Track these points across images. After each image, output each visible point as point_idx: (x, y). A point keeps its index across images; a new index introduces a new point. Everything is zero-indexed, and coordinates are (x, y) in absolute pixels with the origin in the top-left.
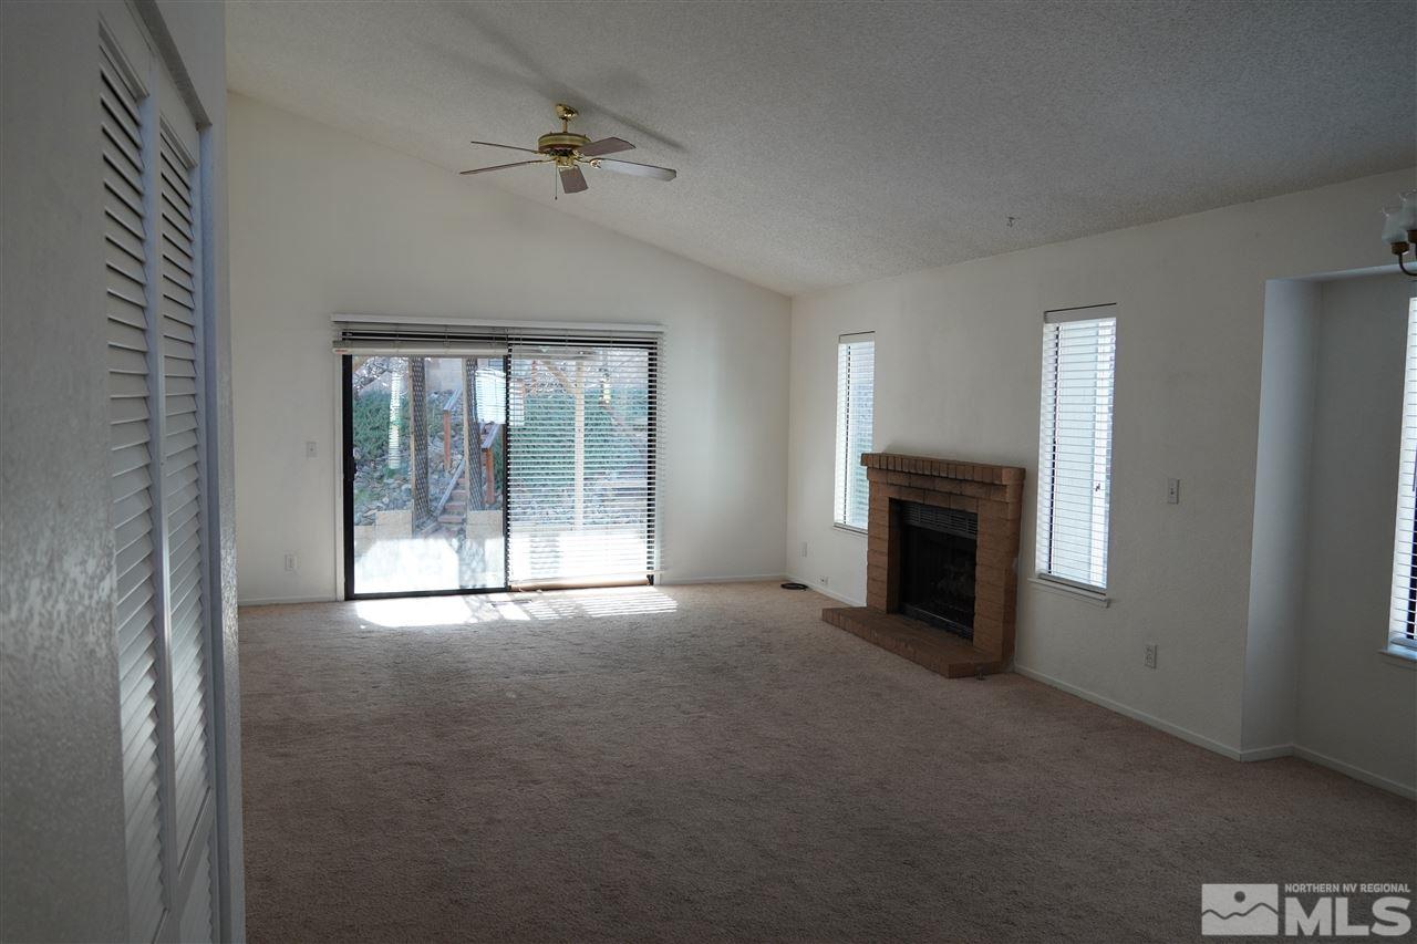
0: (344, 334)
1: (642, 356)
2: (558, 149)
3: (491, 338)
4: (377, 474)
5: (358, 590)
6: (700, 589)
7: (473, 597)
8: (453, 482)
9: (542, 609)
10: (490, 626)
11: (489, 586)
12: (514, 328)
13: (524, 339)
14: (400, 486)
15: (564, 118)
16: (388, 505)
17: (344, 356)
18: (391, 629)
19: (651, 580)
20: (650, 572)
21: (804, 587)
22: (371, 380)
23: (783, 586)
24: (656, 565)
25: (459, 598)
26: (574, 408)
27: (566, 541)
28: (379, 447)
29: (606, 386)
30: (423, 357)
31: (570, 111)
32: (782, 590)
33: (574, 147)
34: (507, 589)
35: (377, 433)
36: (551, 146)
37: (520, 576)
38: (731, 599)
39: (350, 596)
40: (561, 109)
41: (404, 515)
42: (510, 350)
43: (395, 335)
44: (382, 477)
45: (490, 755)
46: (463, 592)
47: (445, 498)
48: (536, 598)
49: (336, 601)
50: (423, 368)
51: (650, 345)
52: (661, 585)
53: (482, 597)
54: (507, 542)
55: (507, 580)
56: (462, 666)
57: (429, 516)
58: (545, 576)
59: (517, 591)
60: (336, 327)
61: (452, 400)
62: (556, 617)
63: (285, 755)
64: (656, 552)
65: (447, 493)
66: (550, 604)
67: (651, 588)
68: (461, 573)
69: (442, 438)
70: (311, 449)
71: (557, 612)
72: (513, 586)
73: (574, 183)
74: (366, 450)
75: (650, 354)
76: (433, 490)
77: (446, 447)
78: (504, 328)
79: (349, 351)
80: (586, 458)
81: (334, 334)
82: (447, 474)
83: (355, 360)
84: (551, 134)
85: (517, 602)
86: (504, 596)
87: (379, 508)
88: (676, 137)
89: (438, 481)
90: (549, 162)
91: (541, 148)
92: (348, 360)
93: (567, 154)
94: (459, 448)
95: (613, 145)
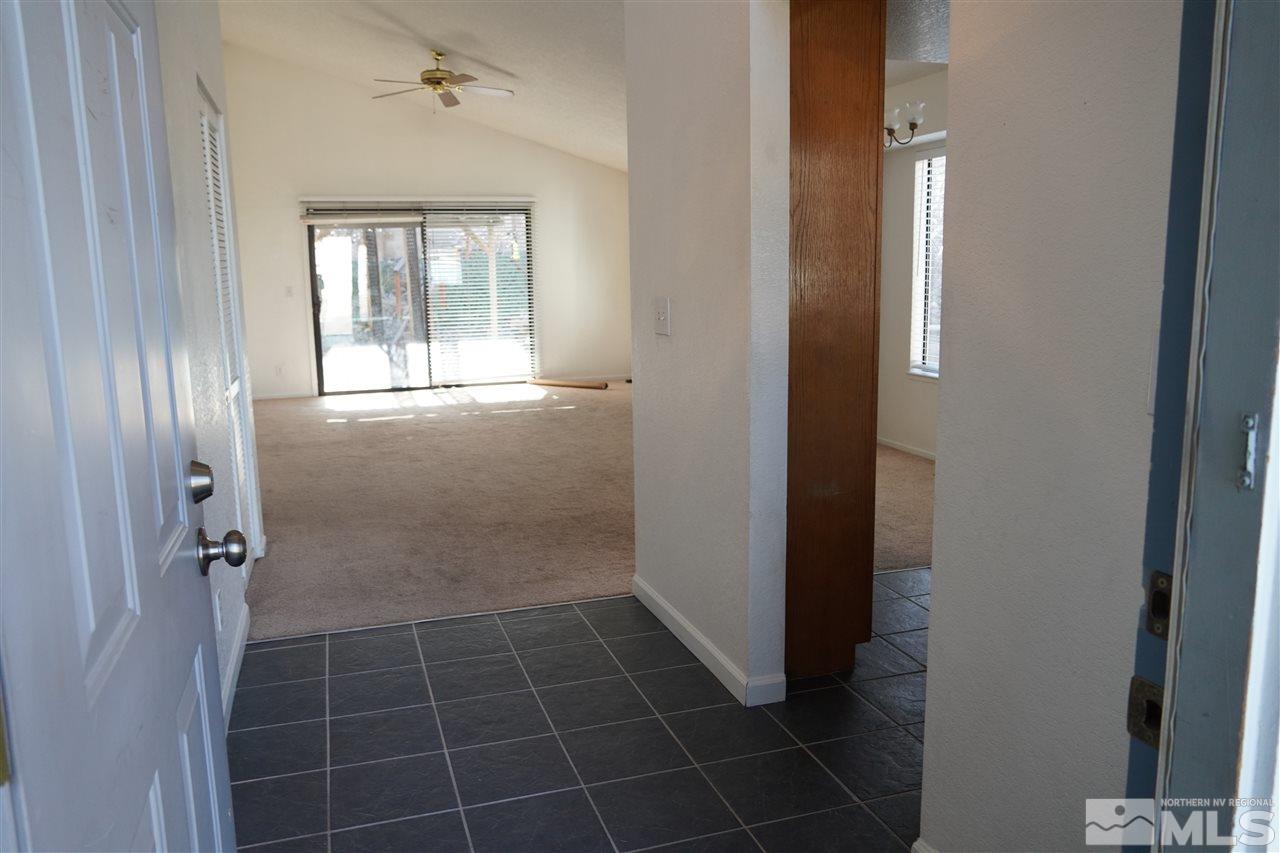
0: (308, 210)
1: (522, 218)
2: (432, 80)
3: (410, 210)
5: (327, 389)
7: (406, 392)
8: (403, 326)
11: (417, 386)
12: (426, 202)
15: (437, 59)
17: (309, 226)
20: (533, 375)
26: (487, 265)
30: (374, 226)
31: (439, 55)
33: (443, 79)
34: (431, 387)
36: (428, 79)
37: (441, 378)
39: (321, 393)
40: (434, 53)
42: (425, 219)
43: (342, 210)
47: (398, 337)
48: (450, 392)
49: (313, 397)
51: (526, 211)
52: (541, 384)
53: (413, 392)
54: (428, 346)
55: (430, 381)
59: (437, 387)
60: (301, 205)
61: (401, 263)
64: (537, 359)
69: (394, 293)
70: (289, 292)
72: (436, 385)
73: (450, 101)
75: (527, 219)
76: (388, 332)
77: (397, 300)
78: (419, 202)
79: (312, 222)
80: (498, 300)
81: (300, 210)
82: (398, 320)
83: (317, 232)
84: (427, 71)
85: (437, 395)
86: (429, 391)
88: (509, 69)
89: (392, 325)
90: (429, 89)
91: (422, 80)
92: (311, 229)
93: (439, 83)
94: (406, 300)
95: (465, 78)
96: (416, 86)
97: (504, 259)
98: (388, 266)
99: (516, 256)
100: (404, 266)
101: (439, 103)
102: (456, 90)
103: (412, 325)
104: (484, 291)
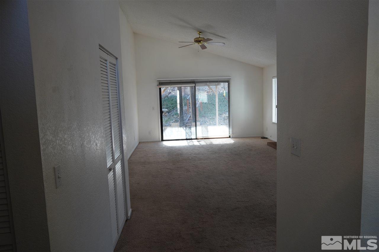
0: (159, 83)
2: (198, 41)
3: (191, 82)
4: (172, 115)
5: (164, 139)
6: (241, 139)
7: (189, 140)
8: (189, 116)
9: (203, 143)
10: (190, 146)
11: (192, 138)
12: (196, 80)
13: (198, 82)
14: (177, 117)
15: (199, 34)
16: (174, 122)
17: (160, 88)
18: (169, 146)
19: (230, 137)
20: (229, 135)
21: (267, 138)
22: (171, 93)
23: (262, 138)
24: (231, 133)
25: (186, 141)
26: (215, 97)
27: (210, 128)
28: (173, 108)
29: (224, 91)
30: (181, 87)
31: (200, 33)
32: (261, 139)
33: (201, 40)
34: (196, 139)
35: (172, 105)
36: (196, 41)
37: (199, 136)
38: (248, 141)
39: (162, 140)
40: (198, 32)
41: (178, 124)
42: (195, 85)
43: (170, 83)
44: (173, 115)
45: (183, 168)
46: (187, 139)
47: (187, 119)
48: (202, 141)
49: (160, 141)
50: (181, 89)
51: (228, 81)
52: (232, 138)
53: (191, 140)
54: (196, 128)
55: (196, 137)
56: (182, 153)
57: (183, 124)
58: (205, 136)
59: (198, 139)
60: (158, 82)
61: (189, 97)
62: (206, 144)
63: (144, 167)
64: (231, 130)
65: (188, 119)
66: (205, 142)
67: (230, 139)
68: (186, 135)
69: (187, 106)
70: (153, 109)
71: (206, 143)
72: (198, 138)
73: (204, 47)
74: (170, 109)
75: (228, 84)
76: (185, 118)
77: (188, 108)
78: (194, 80)
79: (160, 87)
80: (218, 108)
81: (157, 83)
82: (188, 114)
84: (196, 38)
85: (198, 141)
86: (196, 140)
87: (172, 122)
88: (223, 36)
89: (186, 116)
90: (197, 44)
91: (194, 41)
92: (160, 89)
93: (200, 42)
94: (190, 108)
95: (208, 40)
96: (193, 43)
97: (221, 95)
98: (185, 97)
99: (224, 95)
100: (189, 98)
101: (200, 48)
102: (206, 44)
103: (192, 116)
104: (214, 105)
